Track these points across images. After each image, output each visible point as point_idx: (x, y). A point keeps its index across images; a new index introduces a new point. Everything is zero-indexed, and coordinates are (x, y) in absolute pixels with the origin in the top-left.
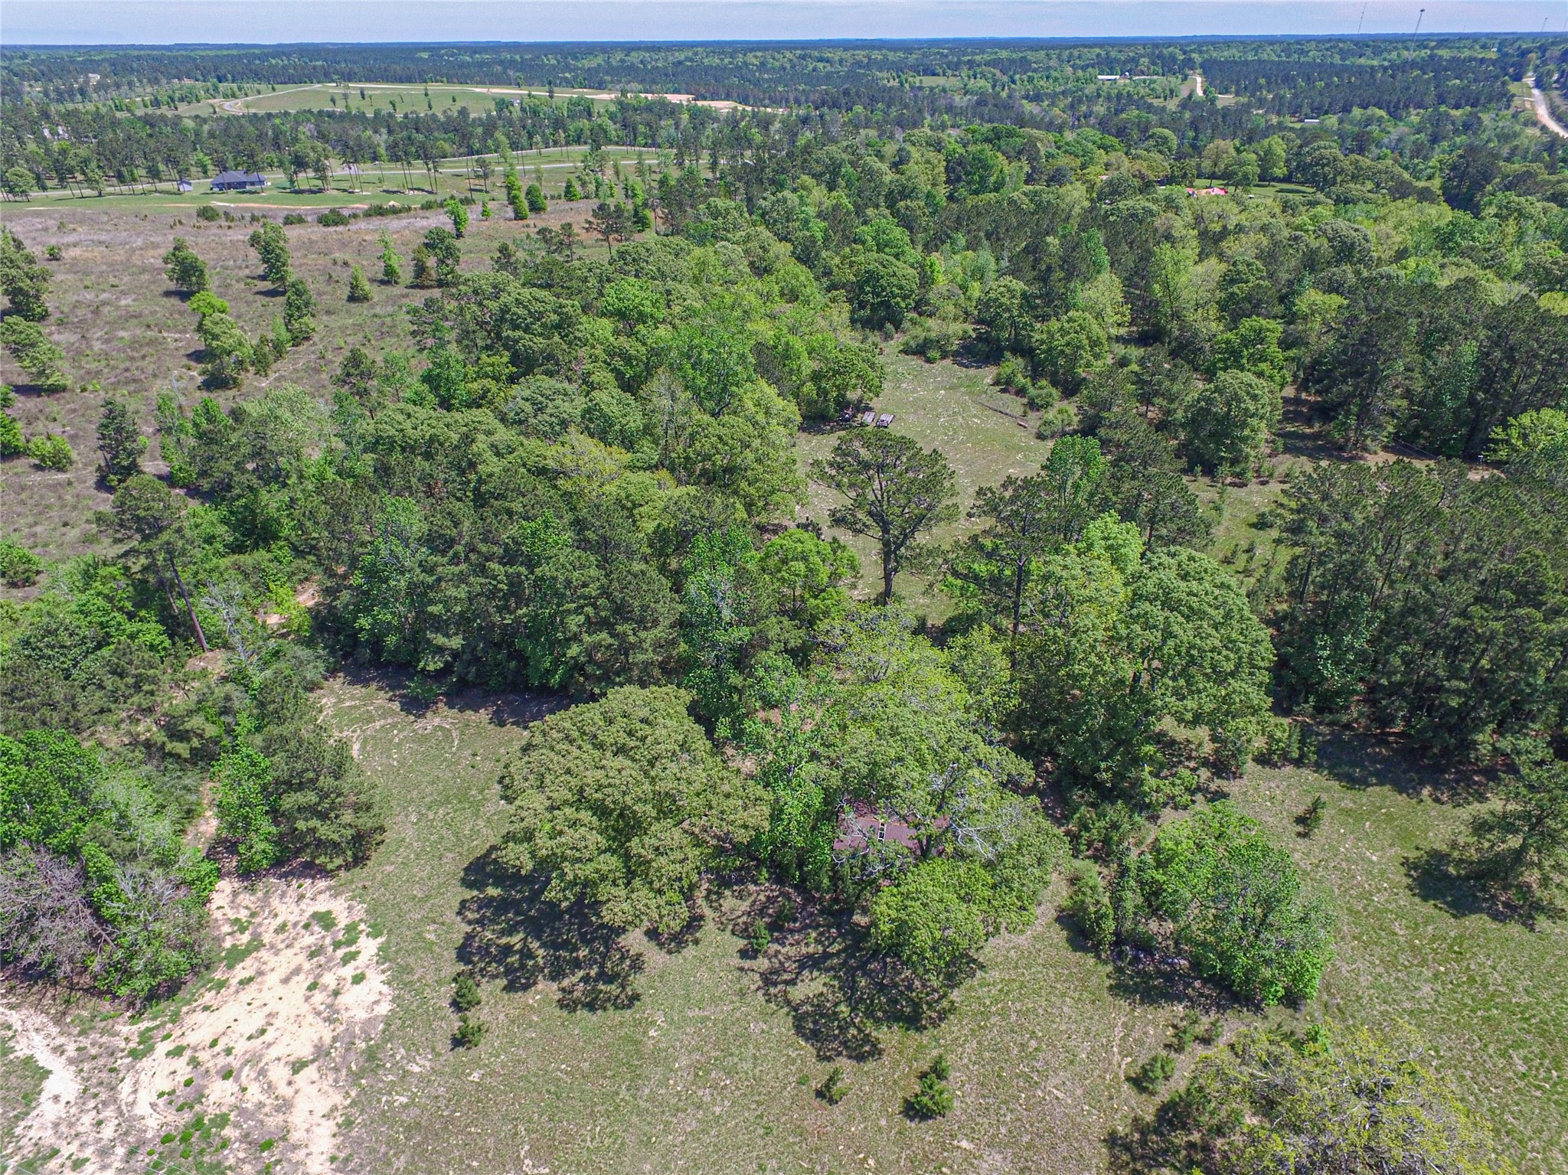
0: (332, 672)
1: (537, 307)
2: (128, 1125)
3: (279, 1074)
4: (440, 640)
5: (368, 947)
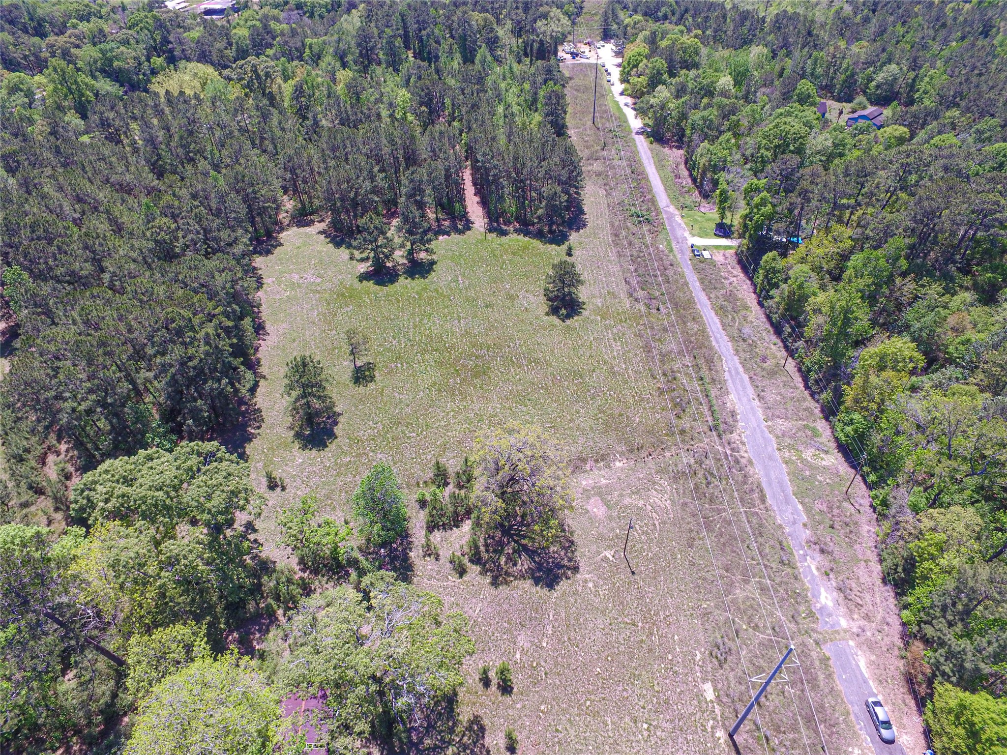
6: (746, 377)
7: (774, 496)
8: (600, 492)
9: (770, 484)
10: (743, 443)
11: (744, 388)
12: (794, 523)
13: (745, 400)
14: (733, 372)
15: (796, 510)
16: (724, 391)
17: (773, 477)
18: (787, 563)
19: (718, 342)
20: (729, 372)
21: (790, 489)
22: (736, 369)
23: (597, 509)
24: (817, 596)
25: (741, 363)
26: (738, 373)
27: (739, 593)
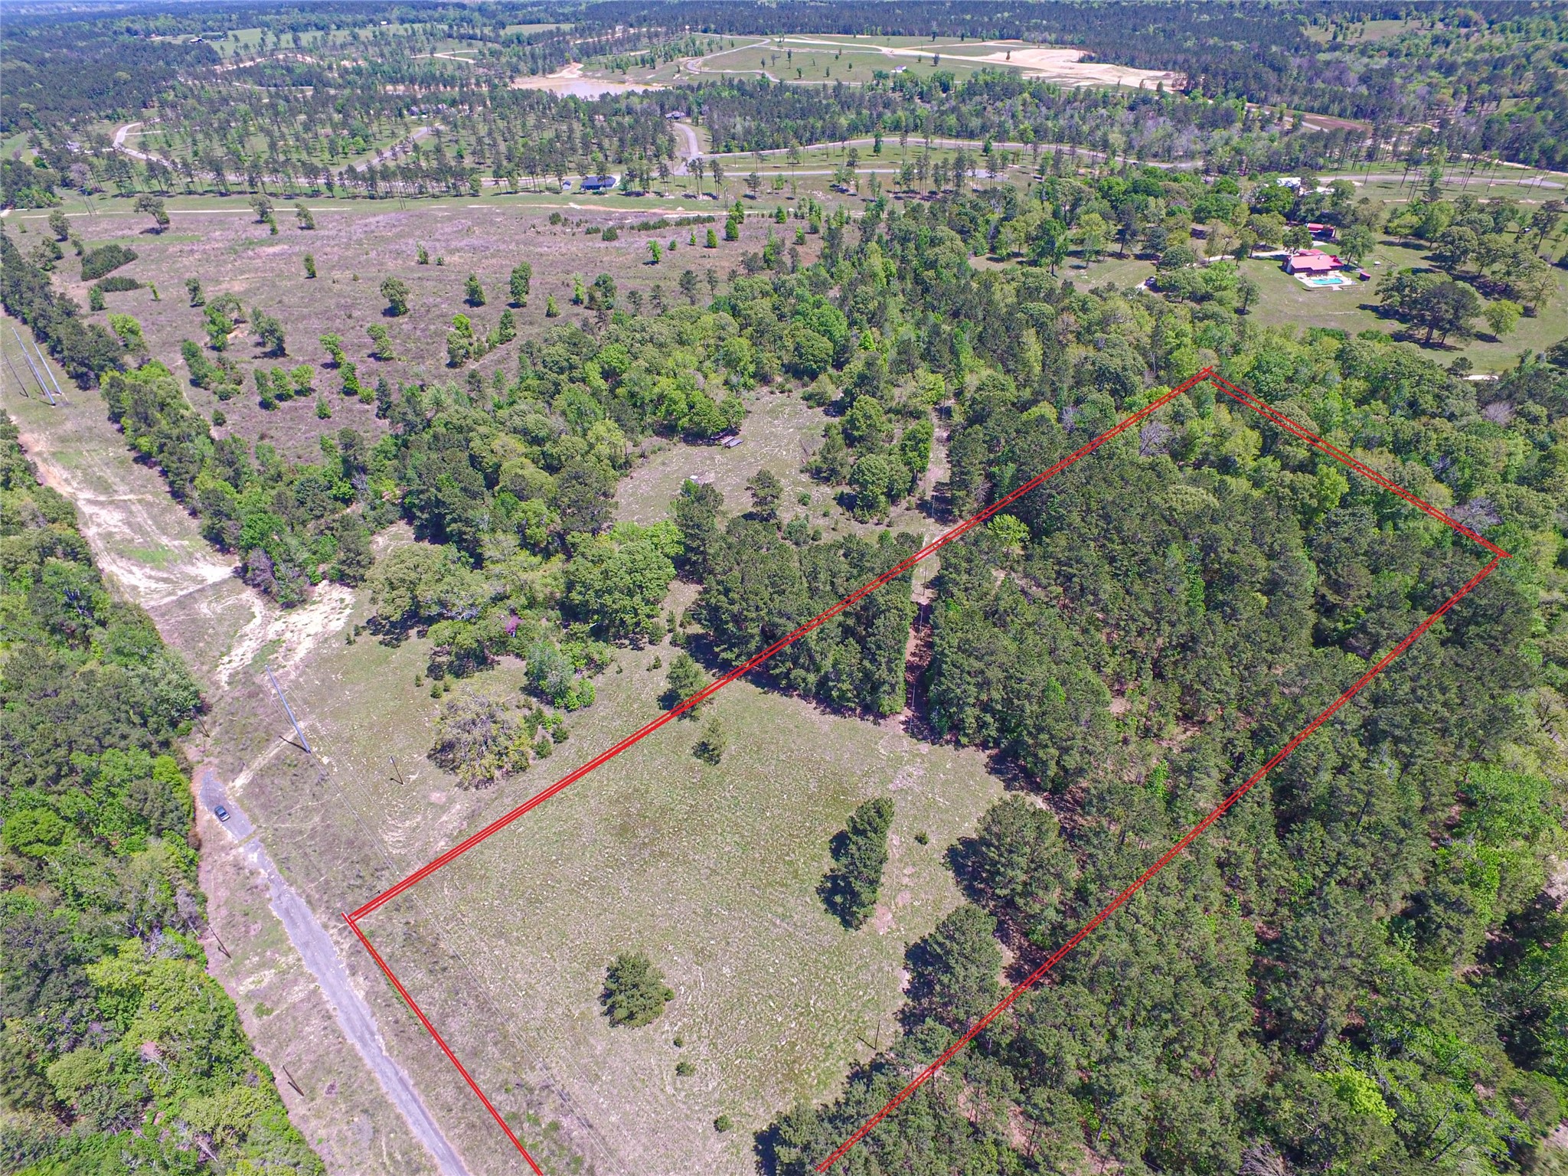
0: (401, 518)
1: (557, 358)
2: (265, 635)
3: (304, 635)
4: (419, 514)
5: (348, 611)
6: (351, 1040)
7: (299, 908)
8: (444, 808)
9: (304, 918)
10: (337, 943)
11: (349, 1020)
12: (279, 897)
13: (345, 1001)
14: (367, 1036)
15: (278, 908)
16: (371, 996)
17: (302, 927)
18: (284, 863)
19: (401, 1080)
20: (372, 1034)
21: (286, 927)
22: (365, 1045)
23: (436, 797)
24: (261, 855)
25: (360, 1059)
26: (361, 1039)
27: (317, 819)
